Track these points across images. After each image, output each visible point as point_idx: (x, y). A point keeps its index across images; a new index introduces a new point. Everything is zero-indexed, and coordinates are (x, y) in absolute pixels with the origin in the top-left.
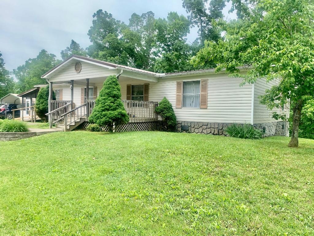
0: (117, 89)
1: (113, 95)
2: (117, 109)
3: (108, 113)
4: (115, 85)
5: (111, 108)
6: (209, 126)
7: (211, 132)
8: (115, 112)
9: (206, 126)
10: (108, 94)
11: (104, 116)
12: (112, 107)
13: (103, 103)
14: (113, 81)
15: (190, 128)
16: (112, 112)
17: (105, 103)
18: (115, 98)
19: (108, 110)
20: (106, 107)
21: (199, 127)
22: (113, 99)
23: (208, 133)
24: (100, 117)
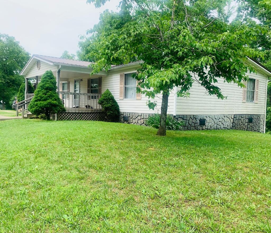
0: (51, 82)
1: (46, 87)
2: (48, 99)
3: (39, 103)
4: (49, 79)
5: (43, 99)
6: (142, 117)
7: (144, 122)
8: (45, 102)
9: (140, 117)
10: (42, 87)
11: (36, 106)
12: (43, 97)
13: (37, 95)
14: (48, 75)
15: (129, 119)
16: (42, 102)
17: (38, 95)
18: (47, 90)
19: (40, 100)
20: (38, 98)
21: (135, 118)
22: (45, 91)
23: (142, 123)
24: (33, 106)
